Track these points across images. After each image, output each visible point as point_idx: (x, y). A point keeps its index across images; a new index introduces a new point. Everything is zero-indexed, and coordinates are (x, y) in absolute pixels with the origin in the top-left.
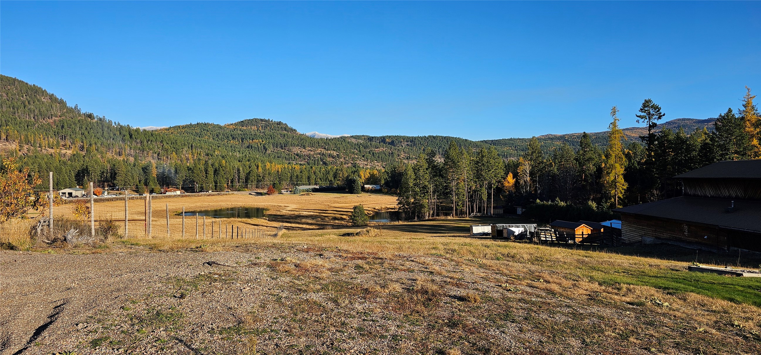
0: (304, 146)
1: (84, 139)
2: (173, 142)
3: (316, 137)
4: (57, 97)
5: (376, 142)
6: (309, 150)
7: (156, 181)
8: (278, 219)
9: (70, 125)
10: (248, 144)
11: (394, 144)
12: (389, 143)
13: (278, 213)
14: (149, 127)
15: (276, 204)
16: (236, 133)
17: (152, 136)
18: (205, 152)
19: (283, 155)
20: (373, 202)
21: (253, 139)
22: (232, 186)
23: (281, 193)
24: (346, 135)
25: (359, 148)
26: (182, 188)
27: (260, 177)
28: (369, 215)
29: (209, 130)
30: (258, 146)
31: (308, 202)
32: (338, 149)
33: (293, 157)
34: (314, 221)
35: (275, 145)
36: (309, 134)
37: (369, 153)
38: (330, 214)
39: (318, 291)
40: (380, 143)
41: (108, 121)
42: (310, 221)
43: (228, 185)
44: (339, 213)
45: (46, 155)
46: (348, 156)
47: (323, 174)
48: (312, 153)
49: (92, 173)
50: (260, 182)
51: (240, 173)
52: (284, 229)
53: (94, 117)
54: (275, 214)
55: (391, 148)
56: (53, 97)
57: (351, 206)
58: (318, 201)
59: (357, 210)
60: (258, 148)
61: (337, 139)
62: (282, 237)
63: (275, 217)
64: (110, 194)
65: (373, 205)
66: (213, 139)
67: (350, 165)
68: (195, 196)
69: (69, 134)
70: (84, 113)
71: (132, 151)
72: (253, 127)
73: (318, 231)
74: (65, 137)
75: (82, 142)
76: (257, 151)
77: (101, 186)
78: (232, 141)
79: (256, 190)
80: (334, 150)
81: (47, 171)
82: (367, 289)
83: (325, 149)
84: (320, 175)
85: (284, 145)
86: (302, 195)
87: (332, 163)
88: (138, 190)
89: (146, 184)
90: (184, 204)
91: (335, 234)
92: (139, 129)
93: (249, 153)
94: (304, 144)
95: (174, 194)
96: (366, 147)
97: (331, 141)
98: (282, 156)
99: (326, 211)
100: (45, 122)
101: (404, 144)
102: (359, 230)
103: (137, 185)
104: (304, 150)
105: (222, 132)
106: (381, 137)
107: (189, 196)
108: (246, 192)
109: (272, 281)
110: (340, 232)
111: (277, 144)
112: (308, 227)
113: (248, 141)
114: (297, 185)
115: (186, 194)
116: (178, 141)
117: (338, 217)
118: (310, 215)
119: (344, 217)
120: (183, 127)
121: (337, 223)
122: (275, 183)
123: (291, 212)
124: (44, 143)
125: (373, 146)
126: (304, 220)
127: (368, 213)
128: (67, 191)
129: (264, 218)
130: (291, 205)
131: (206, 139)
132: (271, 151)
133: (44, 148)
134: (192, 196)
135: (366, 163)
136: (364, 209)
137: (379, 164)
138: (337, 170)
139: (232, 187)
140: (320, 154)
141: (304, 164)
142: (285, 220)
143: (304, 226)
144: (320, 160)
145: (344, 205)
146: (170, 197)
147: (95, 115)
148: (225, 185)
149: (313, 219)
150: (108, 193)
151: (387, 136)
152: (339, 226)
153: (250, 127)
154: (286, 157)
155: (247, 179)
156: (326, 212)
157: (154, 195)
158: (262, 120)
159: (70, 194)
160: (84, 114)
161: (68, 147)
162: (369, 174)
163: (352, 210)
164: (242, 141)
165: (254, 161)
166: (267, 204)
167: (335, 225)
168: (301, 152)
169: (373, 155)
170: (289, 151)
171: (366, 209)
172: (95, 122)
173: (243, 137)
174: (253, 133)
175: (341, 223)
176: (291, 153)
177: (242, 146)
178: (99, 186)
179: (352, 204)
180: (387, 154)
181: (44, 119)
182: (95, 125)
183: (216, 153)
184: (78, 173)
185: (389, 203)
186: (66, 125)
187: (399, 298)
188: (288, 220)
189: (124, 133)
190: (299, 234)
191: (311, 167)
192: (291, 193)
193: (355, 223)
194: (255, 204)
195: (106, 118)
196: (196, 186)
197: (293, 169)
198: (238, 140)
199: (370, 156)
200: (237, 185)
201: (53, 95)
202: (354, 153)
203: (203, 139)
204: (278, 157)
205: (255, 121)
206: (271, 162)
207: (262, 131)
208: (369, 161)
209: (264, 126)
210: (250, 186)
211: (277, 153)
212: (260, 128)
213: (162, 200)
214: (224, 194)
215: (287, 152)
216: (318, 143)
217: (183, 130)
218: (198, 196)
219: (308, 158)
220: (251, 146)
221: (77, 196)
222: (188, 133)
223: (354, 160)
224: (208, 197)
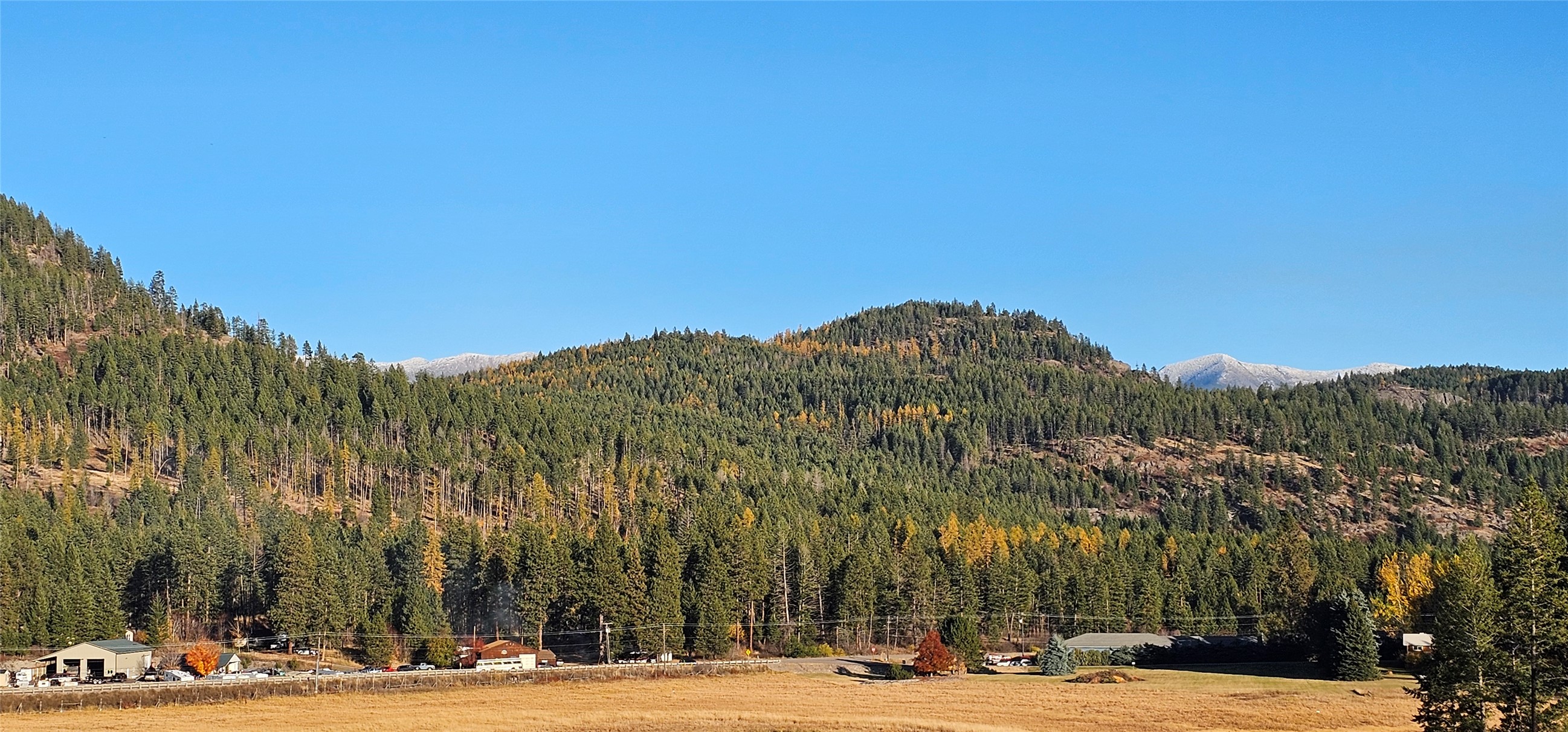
0: (1140, 432)
1: (180, 421)
2: (537, 427)
4: (87, 244)
5: (1532, 400)
6: (1166, 453)
7: (440, 610)
9: (131, 365)
10: (878, 428)
16: (822, 377)
17: (453, 401)
18: (674, 470)
19: (1039, 477)
21: (898, 403)
22: (766, 632)
23: (982, 669)
25: (1434, 433)
29: (703, 364)
30: (919, 434)
32: (1319, 444)
33: (1087, 488)
35: (1004, 430)
36: (1169, 368)
37: (1491, 459)
40: (1551, 403)
41: (278, 342)
43: (746, 629)
45: (29, 499)
46: (1372, 477)
48: (1183, 465)
49: (187, 574)
50: (892, 613)
51: (799, 569)
53: (223, 326)
56: (68, 245)
60: (922, 446)
64: (251, 667)
66: (720, 407)
67: (1381, 524)
68: (593, 677)
69: (123, 404)
70: (186, 308)
71: (369, 470)
72: (901, 345)
74: (109, 415)
75: (174, 436)
76: (917, 460)
77: (221, 634)
78: (804, 416)
79: (869, 651)
80: (1297, 449)
81: (14, 567)
83: (1249, 442)
85: (1046, 427)
86: (1078, 680)
87: (1284, 514)
88: (364, 652)
89: (398, 624)
92: (400, 370)
93: (879, 469)
94: (1143, 418)
95: (508, 667)
96: (1469, 430)
97: (1283, 402)
98: (1034, 485)
100: (34, 353)
103: (361, 629)
104: (1141, 451)
105: (758, 370)
107: (567, 677)
108: (826, 662)
111: (1010, 423)
113: (878, 411)
114: (1067, 628)
115: (563, 667)
116: (561, 424)
120: (592, 357)
124: (28, 443)
125: (1509, 424)
128: (85, 652)
131: (689, 411)
132: (984, 460)
133: (24, 464)
134: (582, 676)
135: (1471, 515)
139: (762, 638)
140: (1221, 469)
144: (1221, 499)
146: (486, 680)
147: (228, 316)
148: (734, 627)
150: (245, 663)
153: (887, 346)
154: (1051, 490)
155: (833, 598)
157: (425, 671)
158: (941, 309)
159: (96, 666)
160: (189, 312)
161: (116, 457)
162: (1425, 580)
164: (850, 414)
168: (1125, 459)
169: (1511, 472)
170: (1066, 457)
172: (228, 345)
173: (855, 394)
174: (900, 372)
176: (1079, 468)
177: (848, 435)
178: (213, 634)
181: (32, 342)
182: (227, 358)
183: (721, 475)
184: (137, 573)
186: (115, 364)
189: (339, 389)
191: (1161, 540)
192: (1034, 669)
194: (844, 721)
195: (270, 327)
196: (604, 633)
198: (831, 410)
199: (1493, 476)
200: (785, 622)
201: (69, 234)
202: (1402, 462)
203: (678, 407)
204: (1016, 488)
205: (911, 314)
206: (968, 515)
207: (945, 361)
208: (1488, 502)
209: (952, 338)
210: (847, 633)
211: (1011, 468)
212: (936, 348)
213: (453, 696)
214: (721, 672)
215: (1061, 460)
216: (1216, 413)
217: (594, 370)
218: (610, 677)
219: (1164, 492)
220: (890, 437)
221: (121, 677)
222: (611, 381)
223: (1402, 499)
224: (652, 684)
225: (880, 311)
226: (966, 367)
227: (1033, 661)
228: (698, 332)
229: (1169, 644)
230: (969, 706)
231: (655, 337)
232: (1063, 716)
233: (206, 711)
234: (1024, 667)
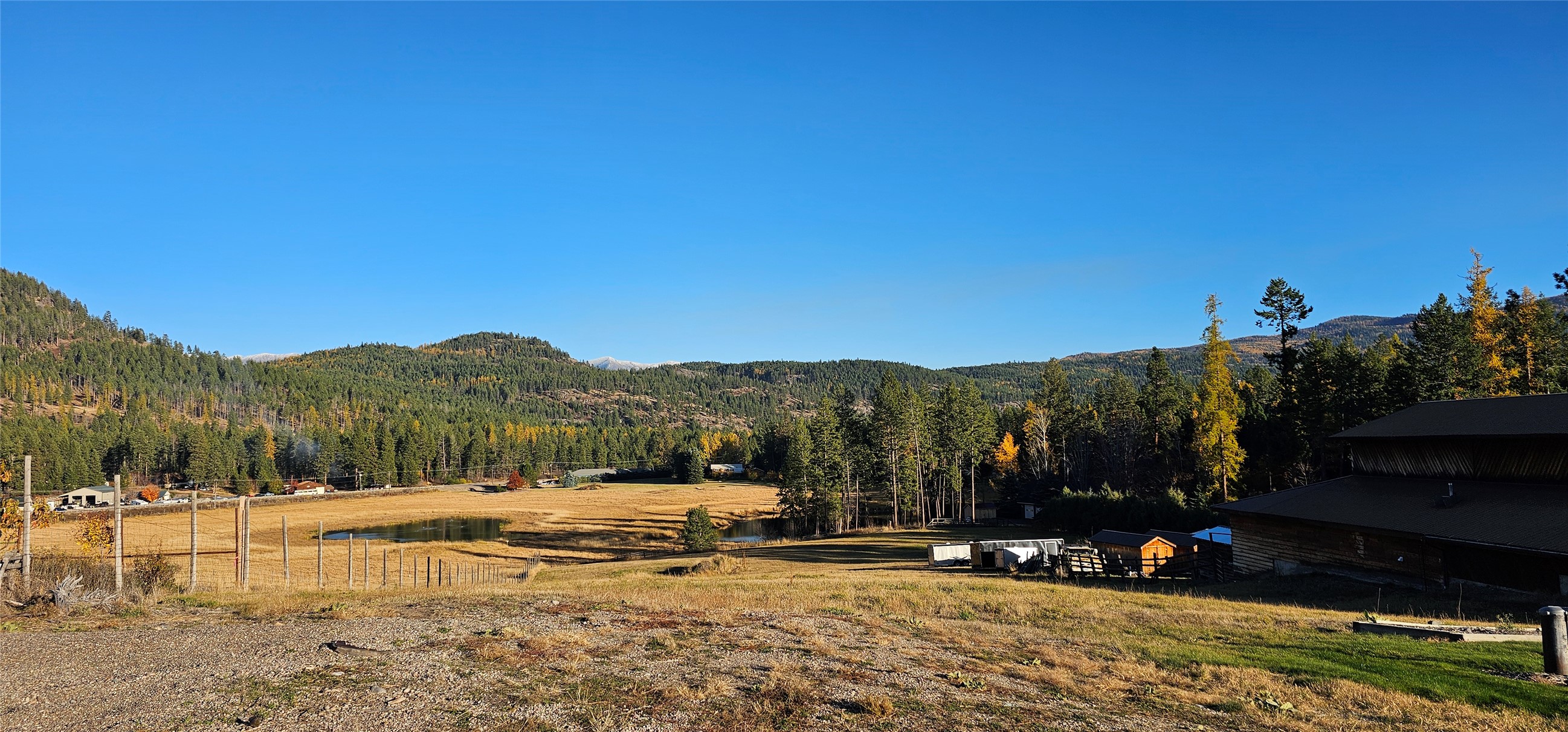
0: (584, 387)
1: (123, 382)
2: (310, 385)
3: (609, 367)
4: (68, 297)
5: (733, 375)
6: (594, 396)
7: (274, 468)
8: (531, 540)
9: (95, 355)
10: (469, 386)
11: (770, 378)
12: (761, 378)
13: (531, 529)
14: (260, 355)
15: (526, 510)
16: (443, 364)
17: (267, 373)
18: (378, 404)
19: (541, 406)
20: (728, 501)
21: (478, 375)
22: (435, 474)
23: (536, 486)
24: (672, 363)
25: (699, 388)
26: (329, 482)
27: (493, 453)
28: (721, 528)
29: (386, 358)
30: (488, 388)
31: (593, 503)
32: (656, 392)
33: (562, 411)
34: (605, 544)
35: (525, 387)
36: (594, 360)
38: (639, 527)
39: (553, 700)
40: (741, 376)
41: (174, 345)
42: (596, 544)
43: (425, 473)
44: (658, 525)
45: (42, 419)
46: (676, 405)
47: (625, 444)
48: (601, 401)
49: (138, 454)
50: (493, 464)
51: (450, 446)
52: (542, 563)
53: (144, 337)
54: (524, 530)
55: (765, 387)
56: (58, 297)
57: (683, 510)
58: (613, 501)
59: (695, 518)
60: (489, 394)
61: (653, 371)
62: (537, 578)
63: (526, 536)
64: (175, 497)
65: (730, 506)
66: (395, 377)
68: (355, 497)
69: (91, 374)
70: (123, 329)
71: (224, 405)
72: (478, 351)
73: (612, 564)
74: (83, 379)
75: (119, 389)
76: (487, 399)
77: (157, 481)
78: (434, 380)
79: (484, 481)
80: (647, 394)
81: (42, 452)
82: (659, 693)
83: (628, 391)
84: (618, 446)
85: (544, 386)
86: (580, 489)
87: (642, 420)
88: (236, 488)
89: (253, 474)
90: (333, 514)
91: (649, 571)
92: (239, 359)
93: (470, 404)
94: (585, 382)
95: (311, 493)
96: (712, 386)
97: (641, 375)
98: (539, 410)
99: (630, 521)
100: (40, 349)
101: (792, 378)
102: (697, 561)
103: (233, 477)
104: (584, 395)
105: (412, 361)
106: (743, 365)
107: (343, 496)
108: (464, 486)
109: (460, 680)
110: (660, 566)
111: (528, 384)
112: (592, 556)
113: (469, 379)
114: (571, 468)
115: (337, 492)
116: (321, 384)
117: (655, 534)
118: (597, 531)
119: (669, 533)
120: (333, 354)
121: (655, 547)
122: (523, 466)
123: (556, 525)
124: (39, 393)
125: (727, 384)
126: (583, 543)
127: (718, 523)
128: (85, 492)
129: (501, 539)
130: (557, 510)
131: (380, 378)
132: (517, 399)
133: (37, 403)
134: (350, 496)
135: (714, 419)
136: (710, 514)
137: (741, 421)
138: (653, 434)
139: (434, 477)
140: (617, 402)
141: (585, 425)
142: (544, 543)
143: (584, 555)
144: (617, 414)
145: (667, 507)
146: (302, 499)
147: (147, 333)
148: (420, 473)
149: (603, 539)
150: (172, 496)
151: (757, 362)
152: (658, 551)
153: (471, 351)
154: (546, 412)
155: (465, 459)
156: (632, 523)
157: (269, 496)
158: (496, 335)
159: (91, 500)
160: (124, 331)
161: (89, 399)
162: (719, 443)
163: (685, 519)
164: (456, 380)
165: (481, 421)
166: (507, 509)
167: (649, 551)
168: (577, 399)
169: (728, 402)
170: (552, 398)
171: (714, 515)
172: (147, 347)
173: (458, 371)
174: (478, 362)
175: (662, 547)
176: (558, 402)
177: (455, 389)
178: (153, 481)
179: (686, 506)
180: (757, 399)
181: (39, 344)
182: (147, 353)
183: (401, 406)
184: (110, 454)
185: (762, 502)
186: (86, 355)
187: (722, 710)
188: (550, 543)
189: (207, 367)
190: (573, 571)
191: (600, 431)
192: (558, 485)
193: (690, 546)
194: (483, 510)
195: (169, 338)
196: (359, 476)
197: (562, 436)
198: (447, 378)
199: (721, 404)
200: (444, 470)
201: (58, 292)
202: (688, 399)
203: (373, 377)
204: (531, 411)
205: (482, 337)
206: (515, 422)
207: (498, 357)
208: (720, 414)
209: (500, 348)
210: (473, 473)
211: (528, 403)
212: (493, 352)
213: (286, 507)
214: (416, 492)
215: (550, 399)
216: (614, 379)
217: (333, 360)
218: (363, 496)
219: (594, 412)
220: (475, 390)
221: (105, 504)
222: (341, 365)
223: (688, 413)
224: (384, 499)
225: (468, 336)
226: (508, 360)
228: (383, 344)
231: (362, 346)
233: (157, 518)
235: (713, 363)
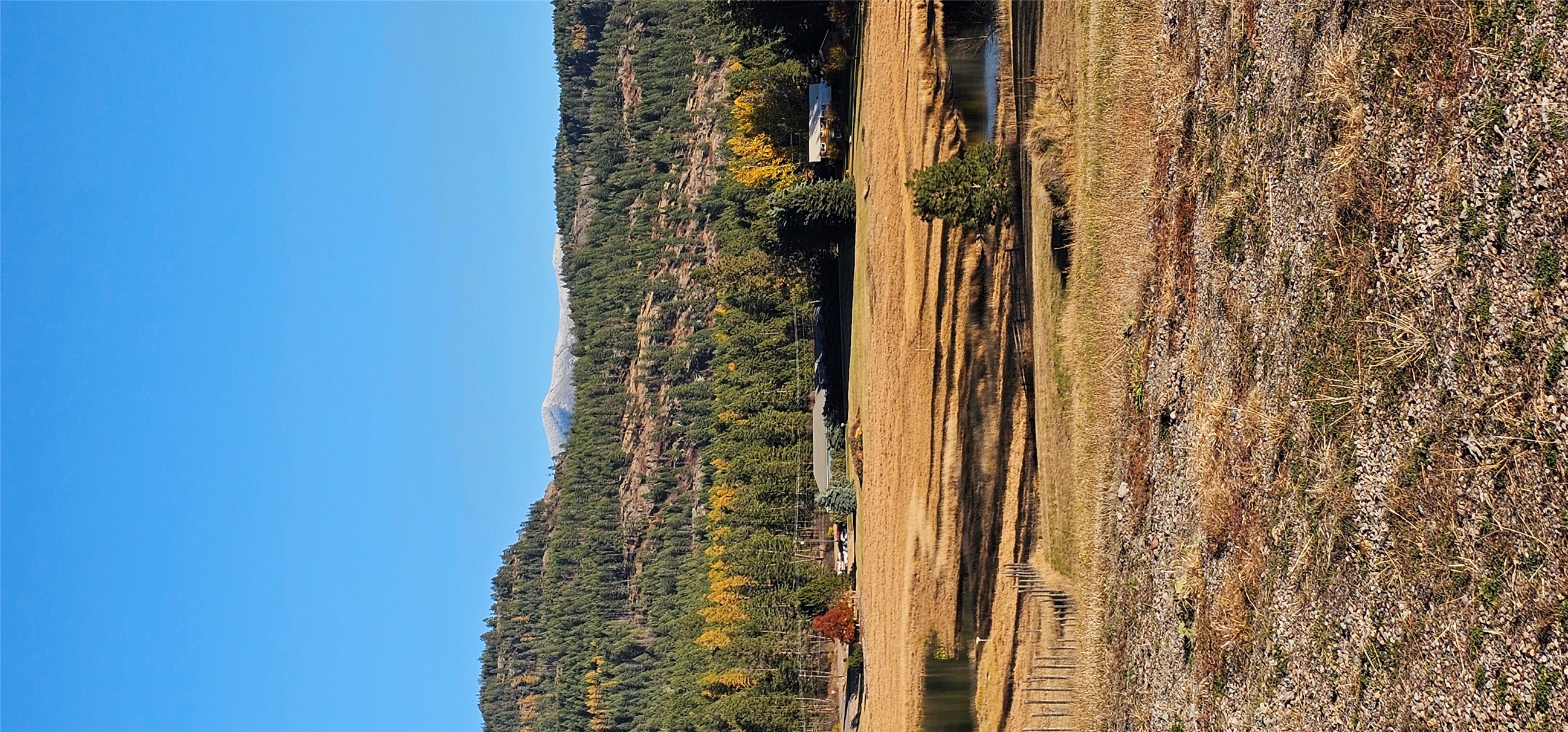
0: (616, 467)
3: (568, 406)
6: (637, 442)
8: (977, 587)
11: (597, 10)
12: (595, 34)
13: (950, 587)
15: (906, 598)
19: (661, 567)
20: (898, 121)
21: (585, 714)
23: (851, 577)
24: (558, 254)
25: (619, 189)
27: (769, 678)
28: (963, 137)
30: (616, 690)
31: (895, 442)
32: (630, 296)
33: (672, 519)
34: (992, 414)
35: (612, 604)
37: (644, 137)
38: (953, 334)
40: (591, 84)
42: (991, 434)
44: (950, 288)
46: (662, 246)
47: (755, 369)
48: (649, 425)
50: (795, 675)
52: (1031, 561)
54: (954, 602)
55: (619, 24)
57: (916, 229)
58: (891, 396)
59: (937, 200)
60: (629, 687)
61: (577, 301)
62: (1066, 571)
63: (967, 599)
65: (910, 115)
67: (707, 237)
72: (525, 714)
73: (1038, 396)
76: (642, 691)
79: (835, 696)
80: (634, 316)
83: (627, 361)
84: (761, 385)
85: (611, 561)
86: (860, 475)
87: (698, 328)
91: (1057, 310)
94: (603, 464)
96: (616, 157)
97: (588, 330)
98: (669, 572)
99: (938, 356)
102: (1039, 194)
104: (635, 466)
106: (565, 77)
110: (1048, 283)
111: (606, 597)
112: (1018, 445)
114: (808, 496)
117: (972, 295)
118: (959, 433)
119: (970, 263)
121: (1002, 297)
122: (803, 606)
123: (944, 528)
125: (610, 121)
126: (986, 464)
127: (952, 145)
129: (972, 654)
130: (910, 528)
132: (643, 623)
135: (698, 154)
136: (929, 163)
137: (703, 87)
138: (733, 302)
140: (653, 388)
141: (707, 464)
142: (984, 555)
143: (1015, 461)
144: (682, 388)
145: (910, 267)
149: (980, 419)
151: (557, 44)
152: (1014, 288)
153: (522, 730)
154: (674, 554)
156: (945, 352)
158: (489, 672)
163: (938, 223)
165: (694, 706)
166: (903, 643)
167: (1013, 310)
168: (643, 482)
169: (657, 118)
170: (641, 540)
171: (931, 155)
174: (552, 714)
175: (1003, 278)
176: (652, 527)
179: (908, 224)
180: (648, 45)
185: (903, 38)
188: (985, 542)
190: (1053, 487)
191: (723, 427)
192: (850, 526)
193: (1003, 211)
194: (904, 698)
197: (732, 517)
199: (661, 134)
202: (647, 218)
204: (672, 590)
205: (492, 706)
206: (698, 626)
207: (542, 668)
208: (686, 138)
209: (519, 662)
211: (652, 596)
212: (528, 679)
215: (644, 545)
216: (598, 394)
219: (676, 443)
220: (619, 720)
223: (683, 217)
227: (842, 528)
229: (823, 392)
230: (888, 573)
232: (895, 475)
234: (848, 537)
235: (558, 154)
